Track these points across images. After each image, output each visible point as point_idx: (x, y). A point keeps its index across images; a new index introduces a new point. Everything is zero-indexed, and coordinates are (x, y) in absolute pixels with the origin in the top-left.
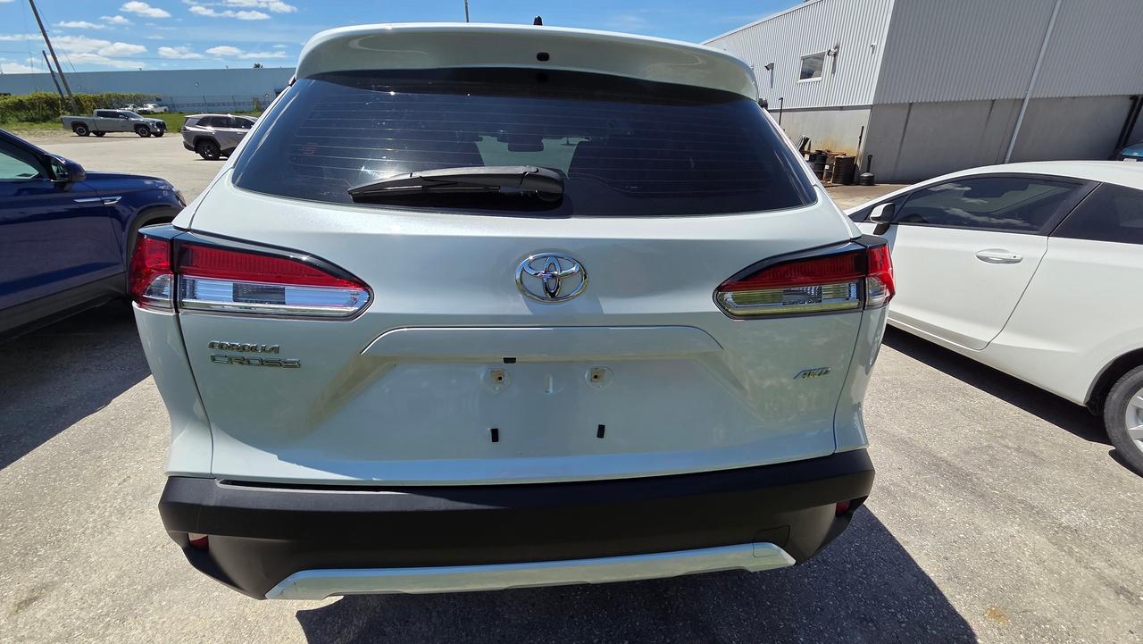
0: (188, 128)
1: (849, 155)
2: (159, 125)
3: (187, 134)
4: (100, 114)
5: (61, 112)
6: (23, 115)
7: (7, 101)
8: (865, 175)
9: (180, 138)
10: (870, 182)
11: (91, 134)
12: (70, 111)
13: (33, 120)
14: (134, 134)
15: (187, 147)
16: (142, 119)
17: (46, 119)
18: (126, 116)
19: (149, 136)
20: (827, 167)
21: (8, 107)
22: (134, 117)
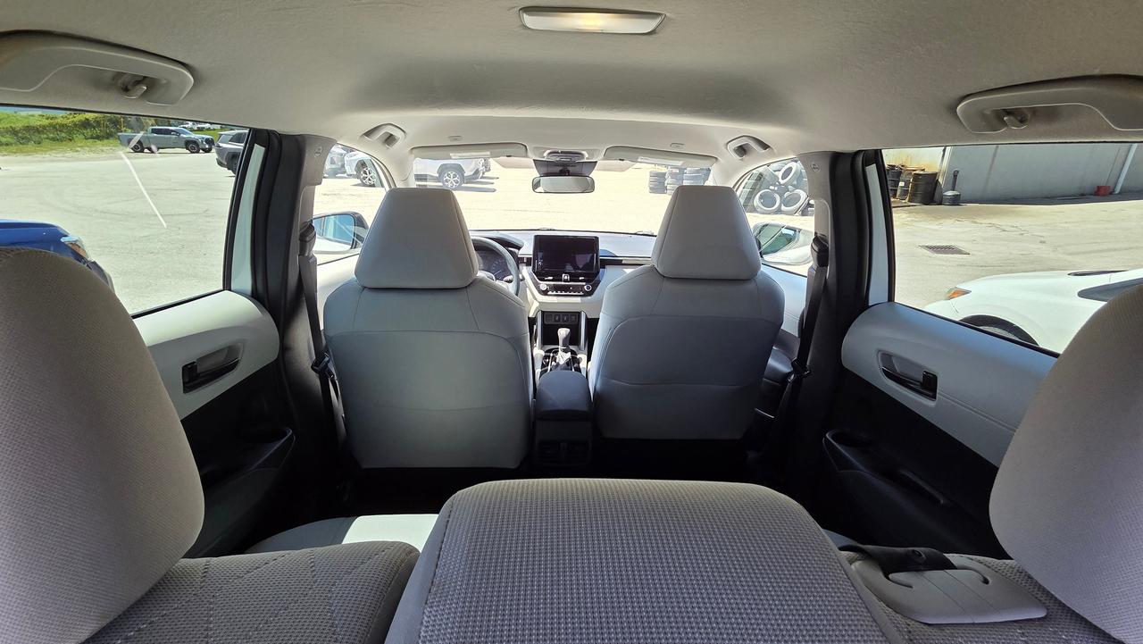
0: (221, 145)
1: (928, 171)
2: (208, 141)
3: (220, 151)
4: (154, 131)
5: (123, 129)
6: (88, 132)
7: (75, 120)
8: (950, 193)
9: (213, 155)
10: (956, 201)
11: (146, 150)
12: (132, 128)
13: (98, 138)
14: (185, 150)
15: (220, 164)
16: (194, 136)
17: (109, 136)
18: (178, 133)
19: (198, 152)
20: (902, 184)
21: (75, 125)
22: (186, 133)
